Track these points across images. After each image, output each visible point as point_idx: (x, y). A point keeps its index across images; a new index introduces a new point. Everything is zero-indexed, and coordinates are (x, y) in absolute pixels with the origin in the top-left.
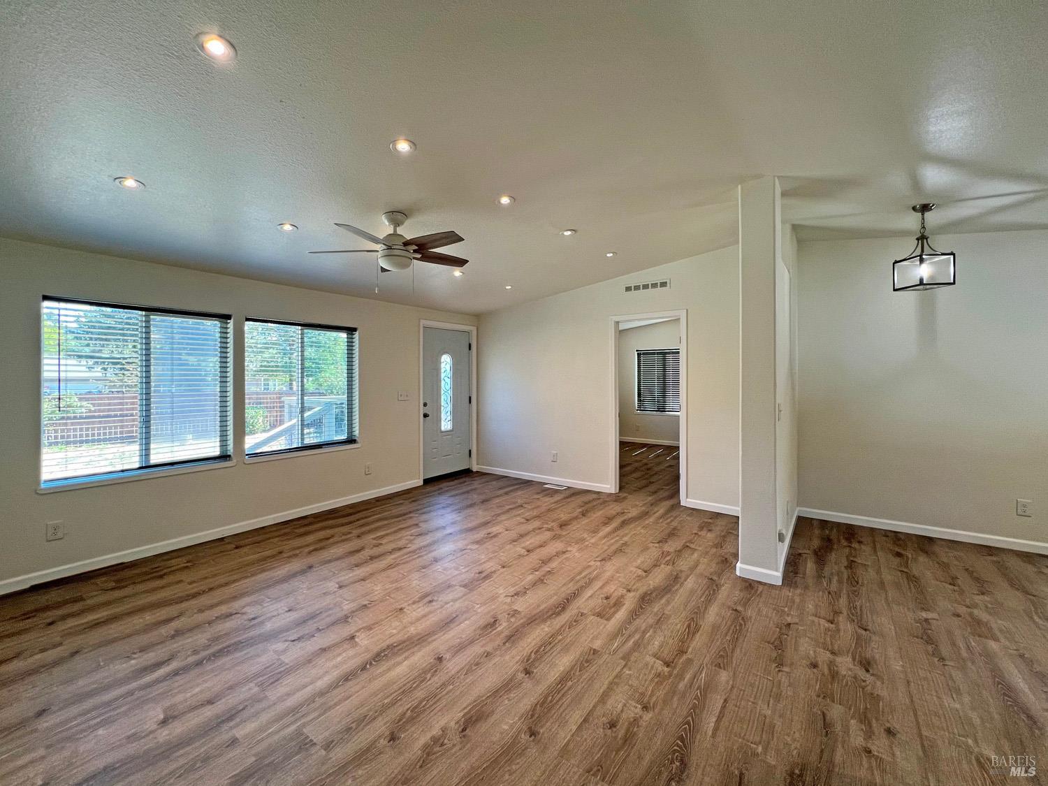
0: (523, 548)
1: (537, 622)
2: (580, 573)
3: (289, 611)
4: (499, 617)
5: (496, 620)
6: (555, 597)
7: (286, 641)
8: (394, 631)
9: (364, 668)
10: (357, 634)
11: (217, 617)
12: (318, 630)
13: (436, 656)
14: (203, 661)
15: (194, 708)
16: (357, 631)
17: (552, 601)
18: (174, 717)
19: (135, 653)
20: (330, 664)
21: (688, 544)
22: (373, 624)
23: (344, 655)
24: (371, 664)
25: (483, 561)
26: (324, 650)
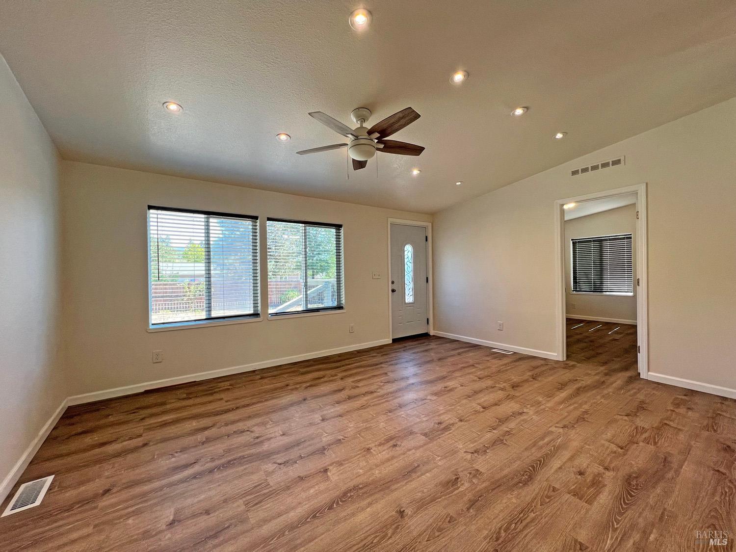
0: (479, 404)
1: (502, 488)
2: (542, 438)
3: (283, 435)
4: (461, 474)
5: (458, 478)
6: (518, 462)
7: (275, 463)
8: (361, 471)
9: (331, 508)
10: (330, 468)
11: (234, 432)
12: (301, 457)
13: (398, 509)
14: (214, 470)
15: (194, 516)
16: (331, 464)
17: (516, 465)
18: (179, 521)
19: (177, 452)
20: (304, 495)
21: (666, 422)
22: (344, 461)
23: (317, 488)
24: (338, 503)
25: (442, 412)
26: (301, 479)
